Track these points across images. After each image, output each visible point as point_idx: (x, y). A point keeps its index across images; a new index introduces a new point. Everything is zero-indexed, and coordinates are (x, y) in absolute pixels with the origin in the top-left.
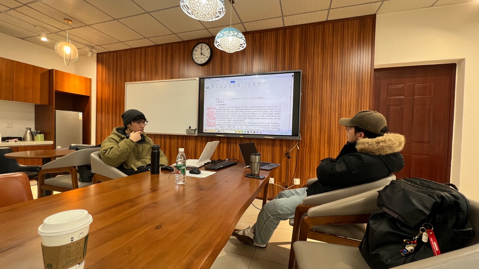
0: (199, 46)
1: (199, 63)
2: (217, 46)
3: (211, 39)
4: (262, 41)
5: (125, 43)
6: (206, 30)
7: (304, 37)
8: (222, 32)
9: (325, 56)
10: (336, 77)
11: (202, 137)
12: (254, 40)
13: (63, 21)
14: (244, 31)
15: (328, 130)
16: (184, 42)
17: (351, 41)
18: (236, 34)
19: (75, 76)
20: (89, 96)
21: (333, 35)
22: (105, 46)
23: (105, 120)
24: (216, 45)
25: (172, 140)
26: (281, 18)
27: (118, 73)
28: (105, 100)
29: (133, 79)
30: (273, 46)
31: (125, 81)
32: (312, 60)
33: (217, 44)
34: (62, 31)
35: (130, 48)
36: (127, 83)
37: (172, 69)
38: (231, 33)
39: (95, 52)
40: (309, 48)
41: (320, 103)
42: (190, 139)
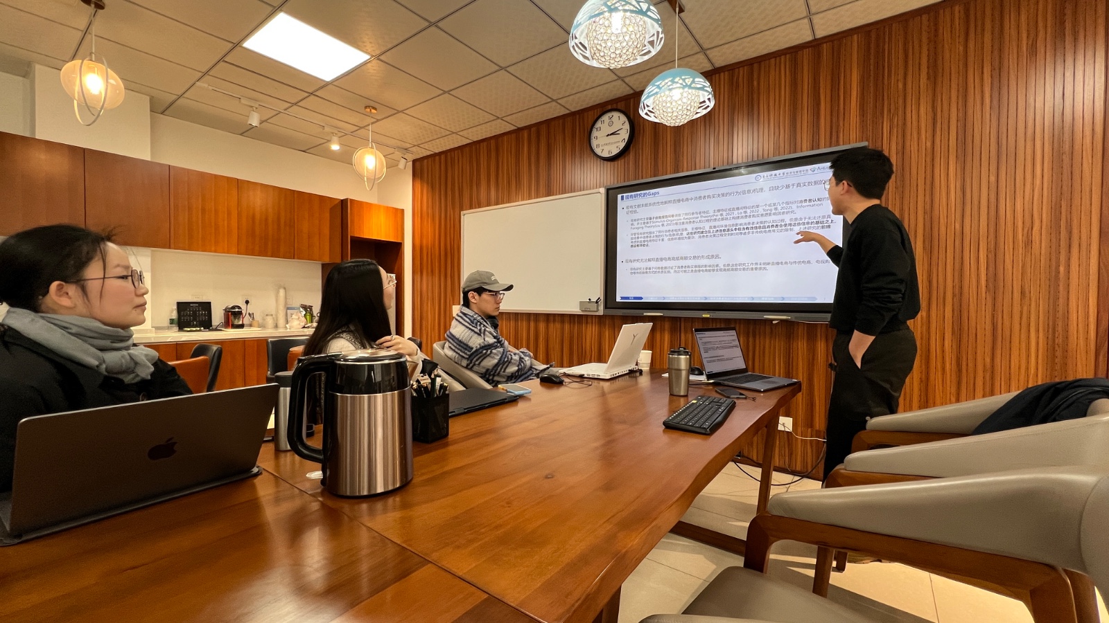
0: (606, 118)
1: (606, 155)
2: (646, 114)
3: (632, 100)
4: (755, 83)
5: (461, 133)
6: (620, 82)
7: (872, 57)
8: (657, 84)
9: (939, 95)
10: (977, 150)
11: (612, 317)
12: (734, 86)
13: (363, 110)
14: (708, 67)
15: (954, 295)
16: (573, 114)
17: (1030, 43)
18: (689, 81)
19: (379, 207)
20: (400, 244)
21: (967, 34)
22: (426, 146)
23: (427, 286)
24: (642, 113)
25: (551, 325)
26: (806, 21)
27: (449, 193)
28: (428, 249)
29: (475, 204)
30: (785, 92)
31: (462, 209)
32: (900, 113)
33: (646, 111)
34: (361, 128)
35: (468, 141)
36: (465, 212)
37: (549, 175)
38: (677, 83)
39: (411, 157)
40: (889, 84)
41: (928, 224)
42: (587, 323)
